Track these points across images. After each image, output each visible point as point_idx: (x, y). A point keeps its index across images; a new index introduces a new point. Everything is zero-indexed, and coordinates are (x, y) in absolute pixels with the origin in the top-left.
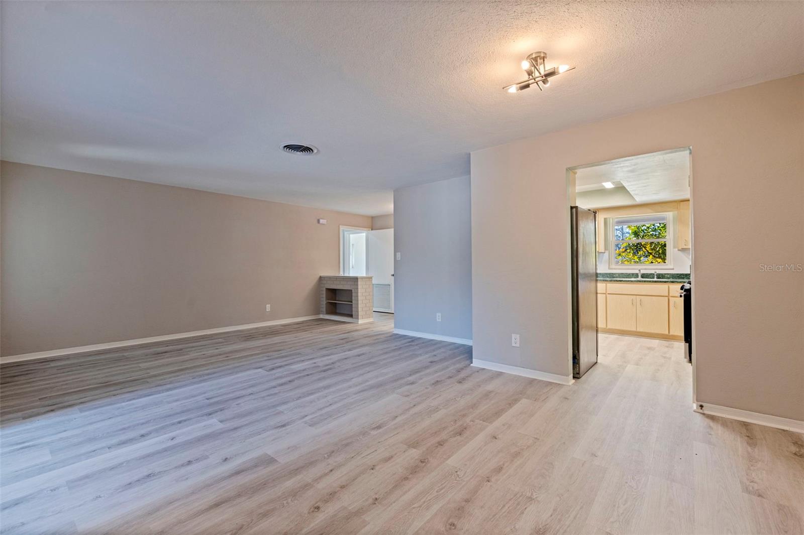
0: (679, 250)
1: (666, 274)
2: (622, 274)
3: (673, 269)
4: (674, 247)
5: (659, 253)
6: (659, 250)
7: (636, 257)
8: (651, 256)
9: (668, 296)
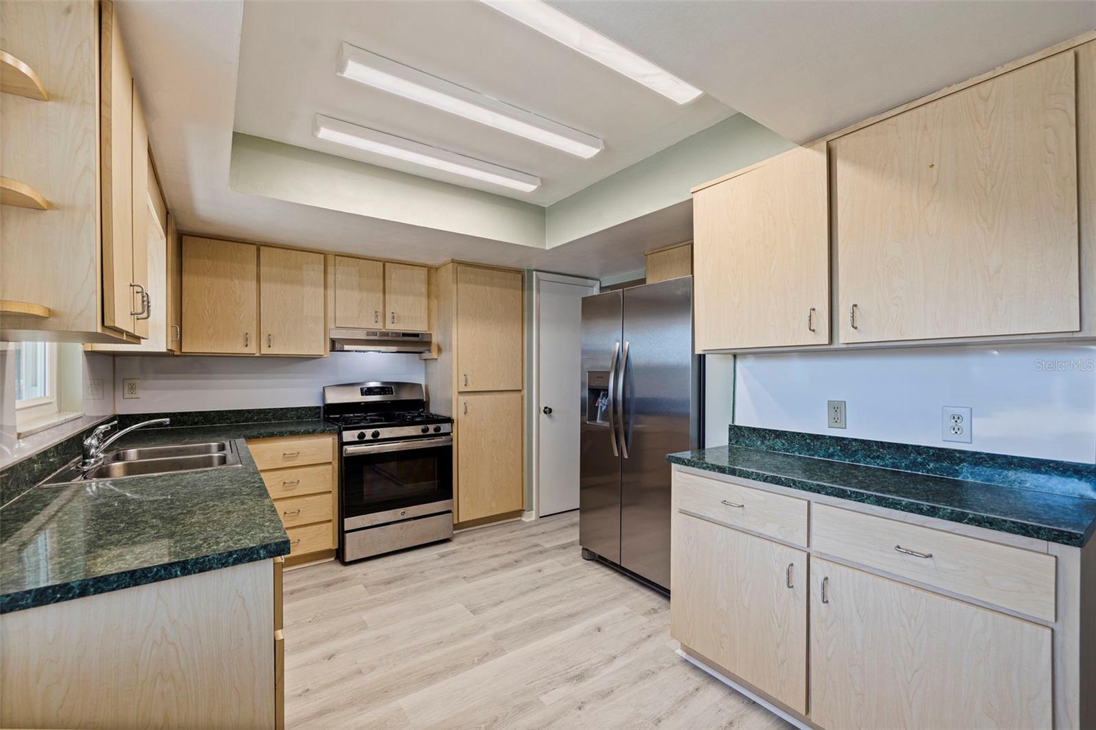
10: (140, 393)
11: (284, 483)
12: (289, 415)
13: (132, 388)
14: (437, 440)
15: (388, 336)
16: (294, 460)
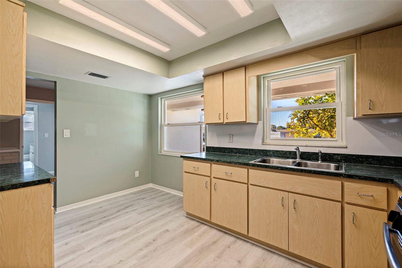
0: (354, 119)
1: (335, 154)
2: (277, 151)
3: (346, 148)
4: (348, 115)
5: (326, 125)
6: (326, 122)
7: (304, 129)
8: (318, 128)
9: (342, 202)
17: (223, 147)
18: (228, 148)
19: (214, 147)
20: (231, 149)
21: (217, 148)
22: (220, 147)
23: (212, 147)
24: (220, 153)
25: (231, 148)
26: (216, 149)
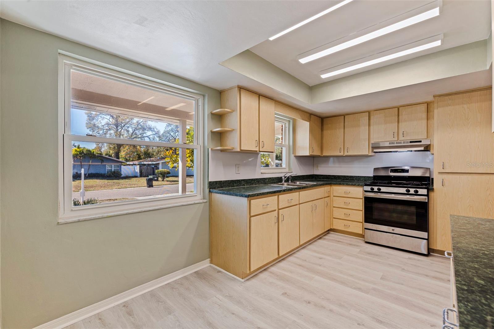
10: (319, 168)
11: (345, 203)
12: (361, 179)
13: (317, 167)
14: (416, 197)
15: (401, 143)
16: (347, 195)
17: (232, 180)
18: (237, 180)
19: (221, 181)
20: (240, 182)
21: (225, 182)
22: (228, 181)
23: (219, 181)
24: (229, 187)
25: (240, 180)
26: (223, 184)
